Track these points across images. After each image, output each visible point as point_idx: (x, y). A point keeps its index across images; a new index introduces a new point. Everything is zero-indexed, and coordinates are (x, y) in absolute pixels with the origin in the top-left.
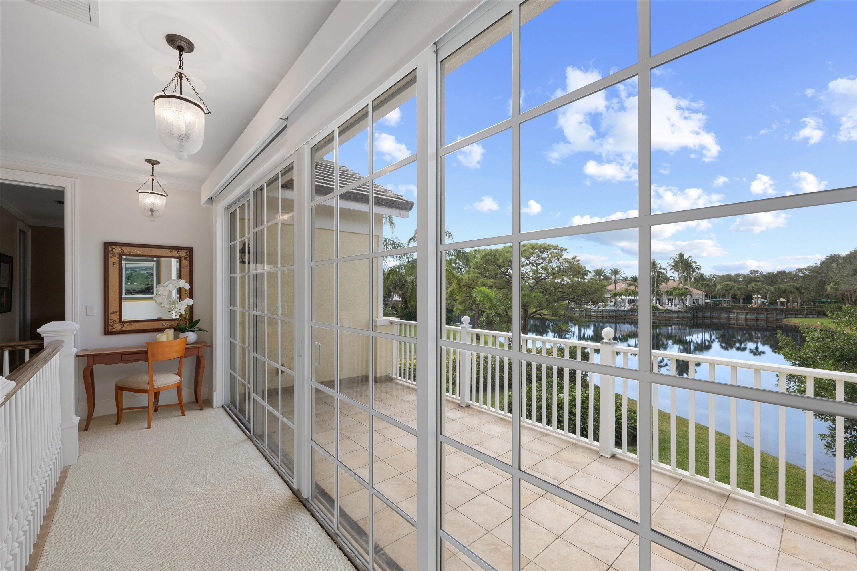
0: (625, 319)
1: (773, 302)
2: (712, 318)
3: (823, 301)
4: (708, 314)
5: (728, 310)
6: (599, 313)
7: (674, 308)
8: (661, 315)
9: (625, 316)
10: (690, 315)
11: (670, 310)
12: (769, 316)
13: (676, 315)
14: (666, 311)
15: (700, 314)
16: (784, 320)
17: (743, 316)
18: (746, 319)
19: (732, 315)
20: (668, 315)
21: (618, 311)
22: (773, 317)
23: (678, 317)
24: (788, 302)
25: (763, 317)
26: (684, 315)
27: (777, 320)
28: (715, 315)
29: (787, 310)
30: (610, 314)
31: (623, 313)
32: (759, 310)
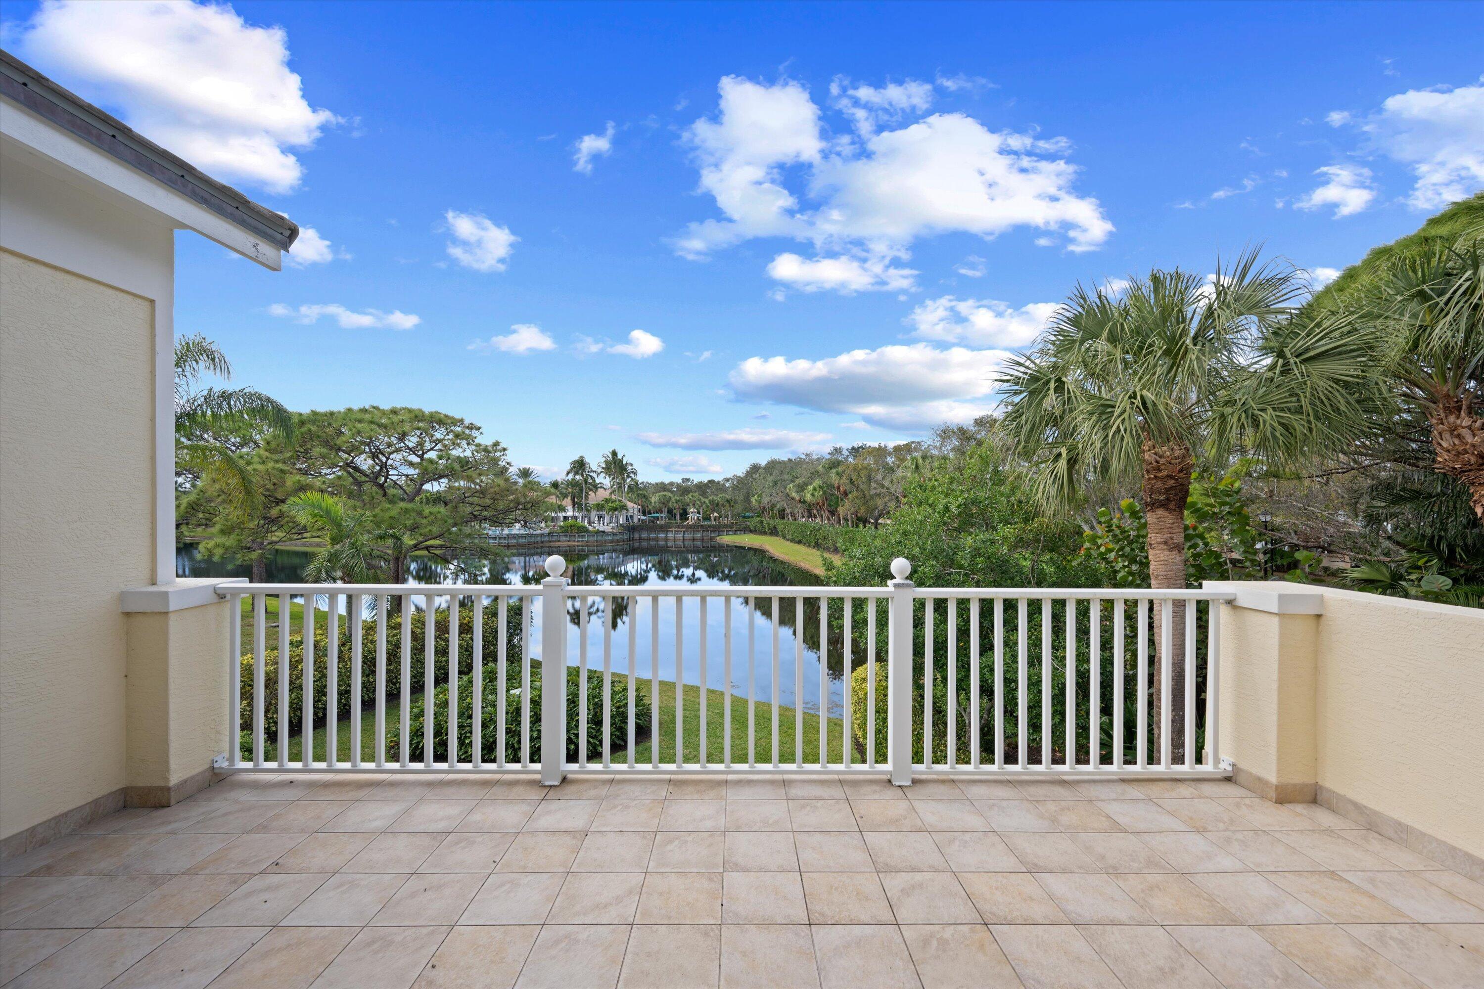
0: (542, 547)
1: (707, 518)
2: (649, 539)
3: (747, 514)
4: (644, 535)
5: (664, 528)
6: (502, 541)
7: (607, 529)
8: (591, 538)
9: (542, 542)
10: (625, 537)
11: (603, 532)
12: (705, 534)
13: (610, 538)
14: (598, 532)
15: (637, 535)
16: (718, 538)
17: (680, 536)
18: (684, 540)
19: (671, 535)
20: (599, 538)
21: (532, 536)
22: (708, 535)
23: (612, 541)
24: (720, 517)
25: (699, 535)
26: (619, 537)
27: (711, 539)
28: (653, 536)
29: (719, 526)
30: (521, 541)
31: (539, 539)
32: (694, 528)
